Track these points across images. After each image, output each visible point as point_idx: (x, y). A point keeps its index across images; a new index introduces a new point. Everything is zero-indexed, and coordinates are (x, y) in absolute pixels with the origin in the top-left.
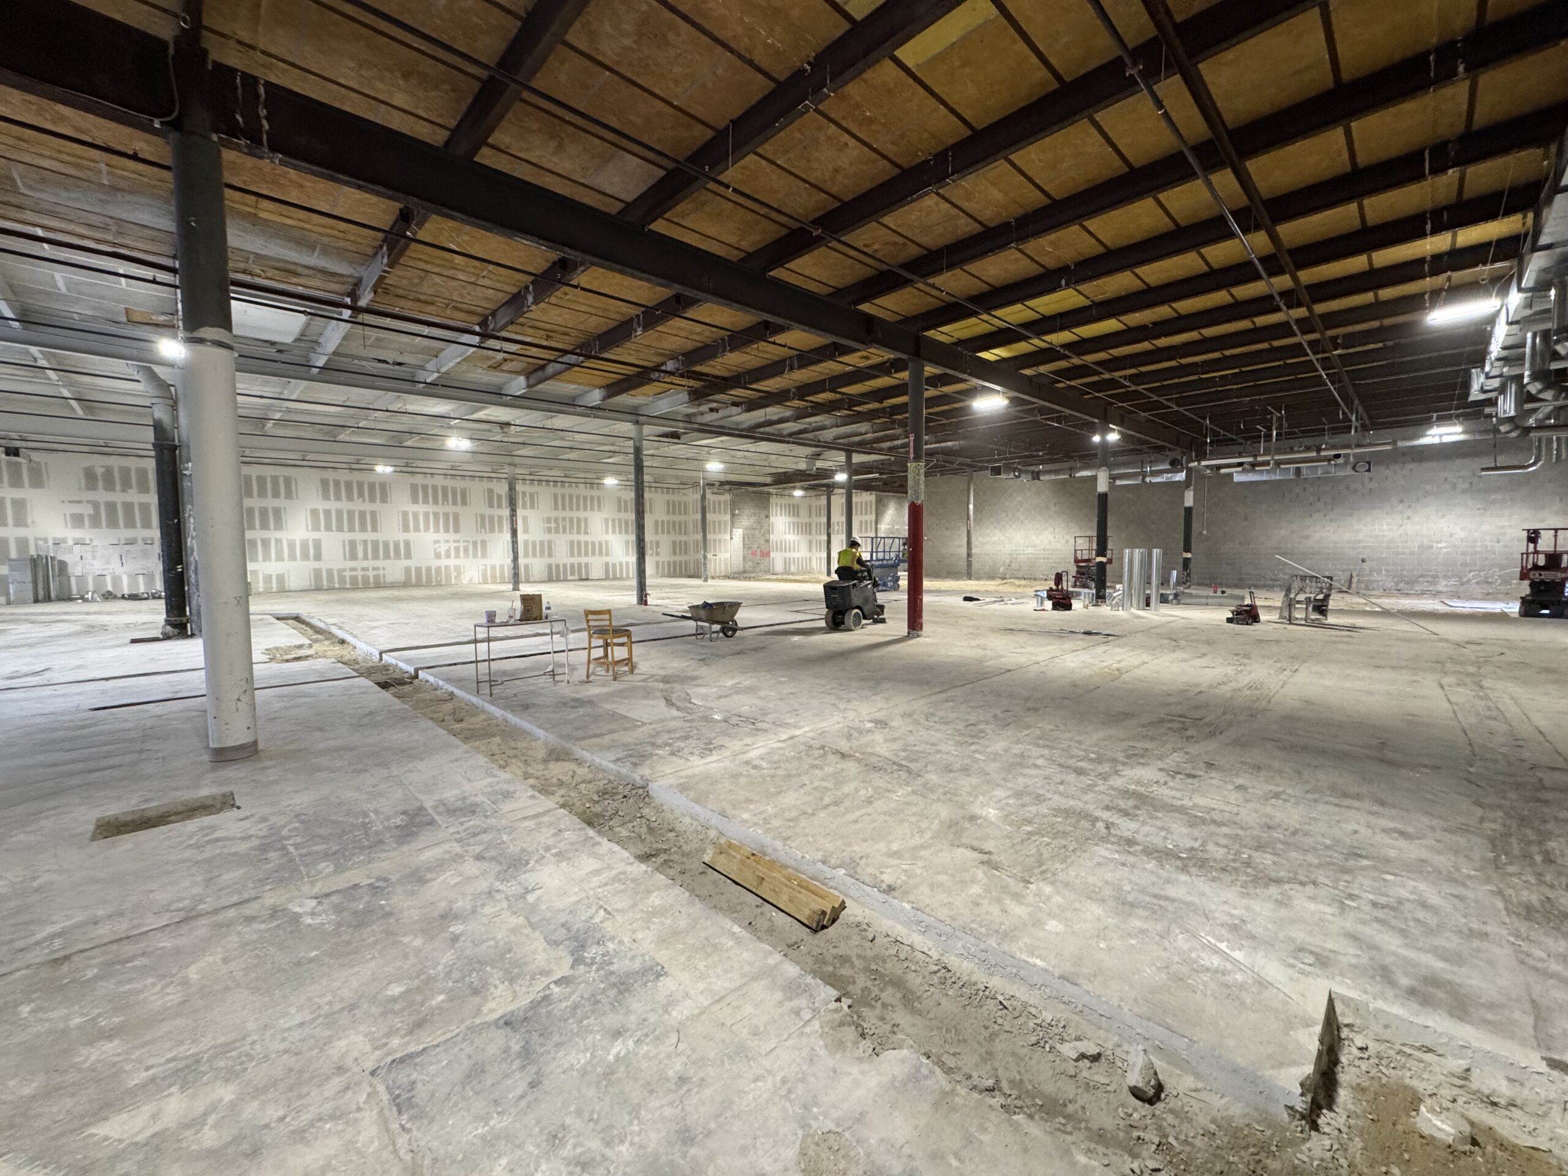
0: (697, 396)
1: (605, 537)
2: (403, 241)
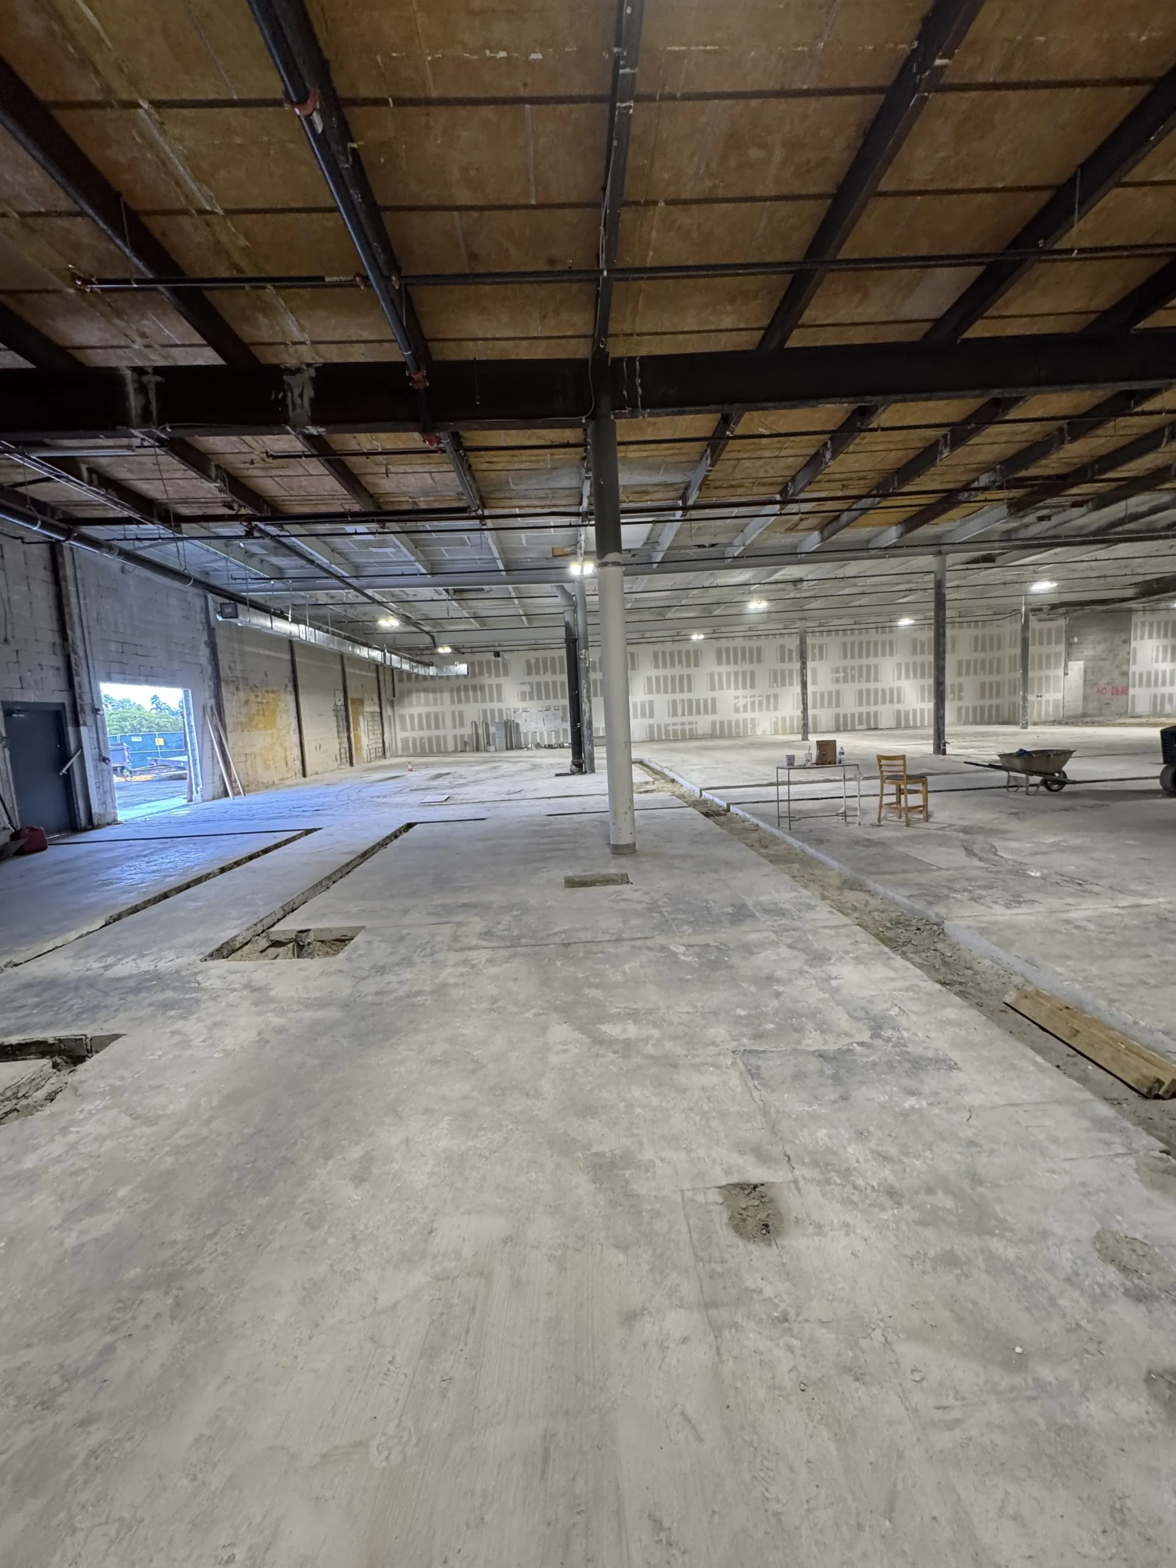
1: (896, 684)
2: (723, 442)
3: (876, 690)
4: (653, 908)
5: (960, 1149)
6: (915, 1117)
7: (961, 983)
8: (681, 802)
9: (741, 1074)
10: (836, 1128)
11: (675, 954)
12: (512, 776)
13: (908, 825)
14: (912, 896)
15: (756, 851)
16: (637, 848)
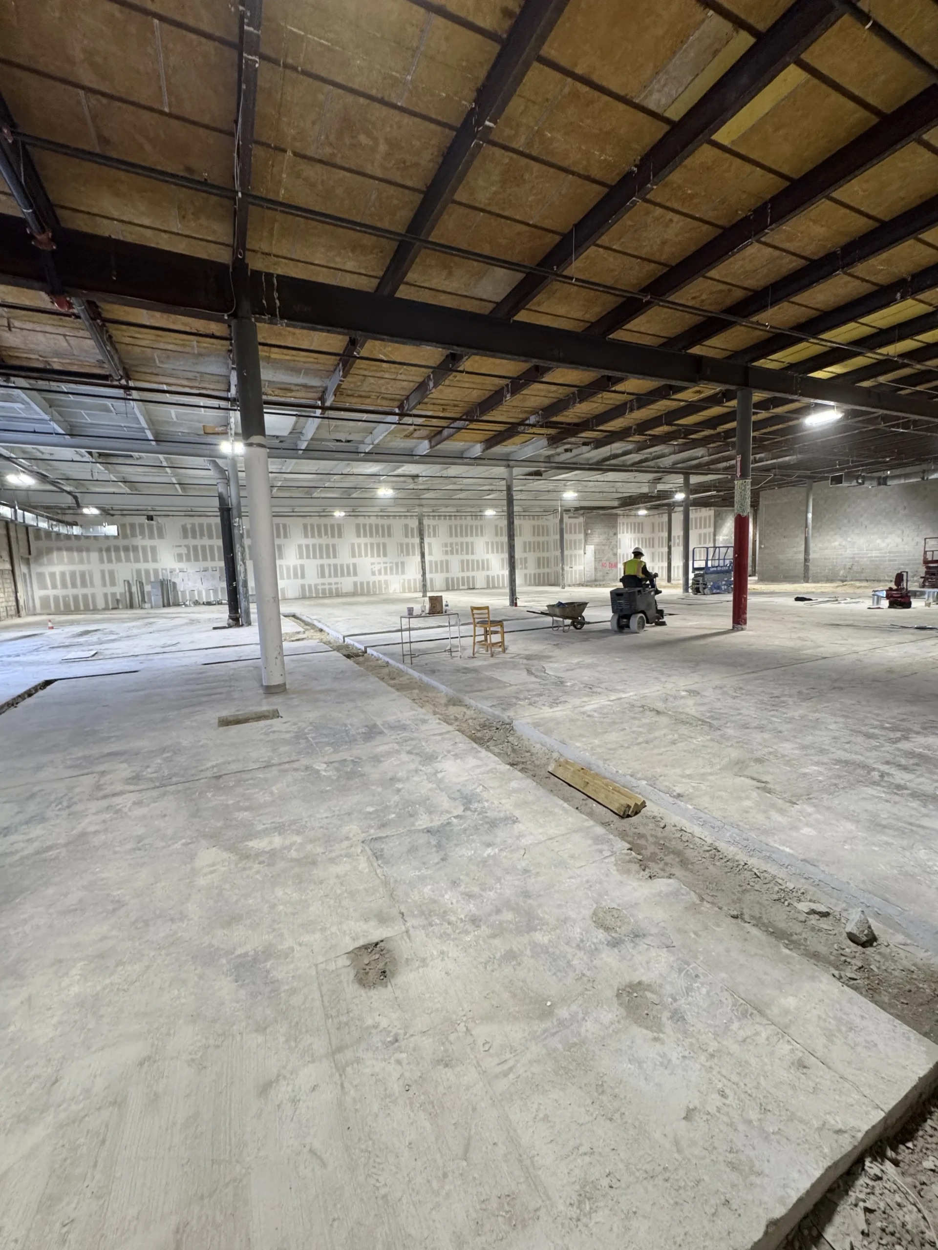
0: (553, 441)
1: (486, 556)
2: (352, 359)
3: (473, 561)
4: (299, 736)
5: (519, 877)
6: (491, 862)
7: (523, 763)
8: (328, 648)
9: (368, 858)
10: (438, 883)
11: (318, 771)
12: (168, 630)
13: (492, 656)
14: (493, 706)
15: (386, 682)
16: (287, 687)
